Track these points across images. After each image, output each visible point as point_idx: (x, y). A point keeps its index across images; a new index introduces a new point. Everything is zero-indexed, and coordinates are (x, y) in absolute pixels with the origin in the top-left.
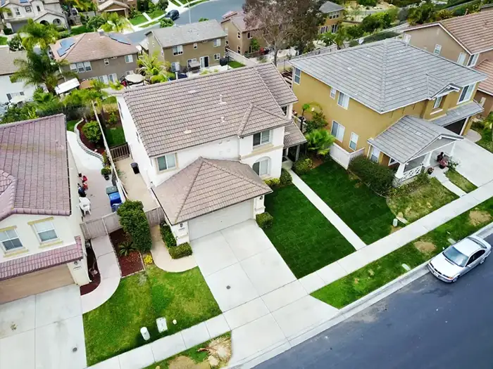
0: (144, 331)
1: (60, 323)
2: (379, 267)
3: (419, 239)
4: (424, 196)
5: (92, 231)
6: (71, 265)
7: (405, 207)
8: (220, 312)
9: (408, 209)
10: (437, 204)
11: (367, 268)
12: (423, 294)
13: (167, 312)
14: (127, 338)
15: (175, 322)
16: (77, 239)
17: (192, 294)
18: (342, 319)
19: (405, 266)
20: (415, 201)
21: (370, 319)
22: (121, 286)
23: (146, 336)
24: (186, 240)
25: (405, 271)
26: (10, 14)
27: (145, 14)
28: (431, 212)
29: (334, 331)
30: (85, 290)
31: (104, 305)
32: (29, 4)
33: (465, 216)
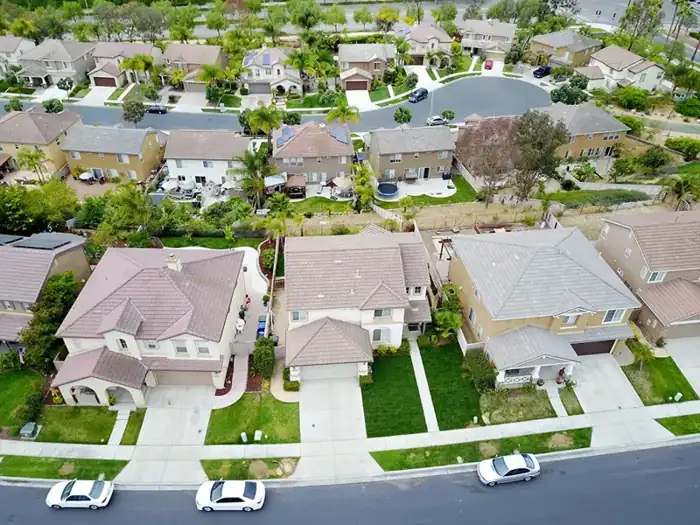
0: (243, 435)
1: (196, 411)
2: (437, 452)
3: (488, 441)
4: (522, 405)
5: (238, 349)
6: (213, 374)
7: (494, 409)
8: (299, 441)
9: (497, 412)
10: (530, 416)
11: (426, 449)
12: (458, 484)
13: (265, 428)
14: (233, 437)
15: (266, 436)
16: (222, 357)
17: (286, 421)
18: (383, 479)
19: (459, 459)
20: (509, 406)
21: (403, 487)
22: (242, 398)
23: (245, 439)
24: (298, 379)
25: (456, 462)
26: (250, 75)
27: (390, 87)
28: (518, 421)
29: (371, 485)
30: (219, 393)
31: (226, 408)
32: (270, 67)
33: (548, 435)
